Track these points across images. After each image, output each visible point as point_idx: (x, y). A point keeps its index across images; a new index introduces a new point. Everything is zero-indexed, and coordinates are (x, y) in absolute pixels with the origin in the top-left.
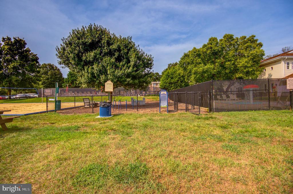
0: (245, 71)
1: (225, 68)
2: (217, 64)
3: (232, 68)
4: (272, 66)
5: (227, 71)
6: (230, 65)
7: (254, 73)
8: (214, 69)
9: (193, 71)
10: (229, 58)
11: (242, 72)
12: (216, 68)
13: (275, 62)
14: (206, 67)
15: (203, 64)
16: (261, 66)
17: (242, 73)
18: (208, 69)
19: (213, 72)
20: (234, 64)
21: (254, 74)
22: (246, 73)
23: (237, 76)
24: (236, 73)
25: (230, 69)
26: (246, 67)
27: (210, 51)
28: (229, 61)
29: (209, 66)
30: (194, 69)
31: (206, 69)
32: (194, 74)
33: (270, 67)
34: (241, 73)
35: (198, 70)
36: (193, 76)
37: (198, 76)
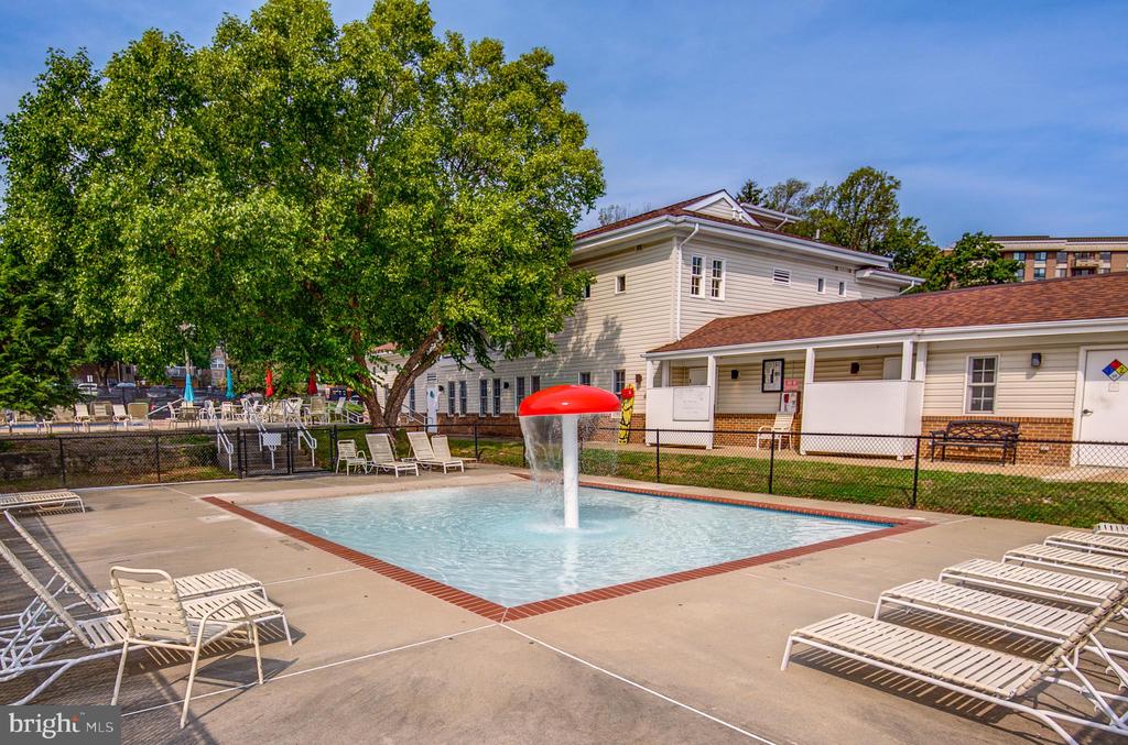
0: (497, 280)
1: (382, 250)
2: (325, 204)
3: (424, 250)
4: (621, 273)
5: (395, 273)
6: (409, 225)
7: (543, 303)
8: (305, 241)
9: (132, 232)
10: (406, 173)
11: (480, 286)
12: (322, 234)
13: (639, 247)
14: (240, 208)
15: (213, 181)
16: (576, 263)
17: (480, 294)
18: (259, 227)
19: (300, 263)
20: (432, 225)
21: (540, 309)
22: (501, 298)
23: (454, 314)
24: (447, 290)
25: (412, 257)
26: (503, 256)
27: (273, 79)
28: (406, 197)
29: (264, 203)
30: (145, 211)
31: (242, 223)
32: (146, 253)
33: (614, 276)
34: (475, 295)
35: (180, 228)
36: (136, 280)
37: (179, 285)
